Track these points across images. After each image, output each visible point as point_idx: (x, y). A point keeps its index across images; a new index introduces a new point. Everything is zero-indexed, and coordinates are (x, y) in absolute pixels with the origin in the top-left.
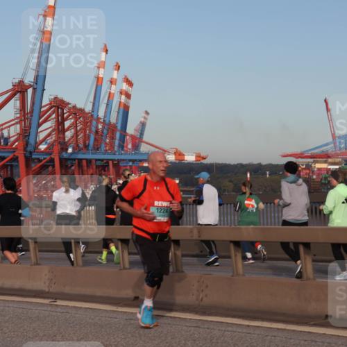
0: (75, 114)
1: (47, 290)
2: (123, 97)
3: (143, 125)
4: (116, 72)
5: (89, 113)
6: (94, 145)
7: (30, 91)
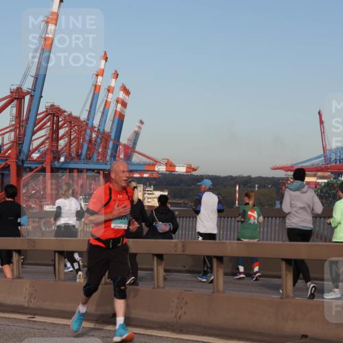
0: (70, 122)
1: (26, 305)
2: (119, 105)
3: (137, 134)
4: (114, 80)
5: (85, 121)
6: (86, 154)
7: (27, 98)
